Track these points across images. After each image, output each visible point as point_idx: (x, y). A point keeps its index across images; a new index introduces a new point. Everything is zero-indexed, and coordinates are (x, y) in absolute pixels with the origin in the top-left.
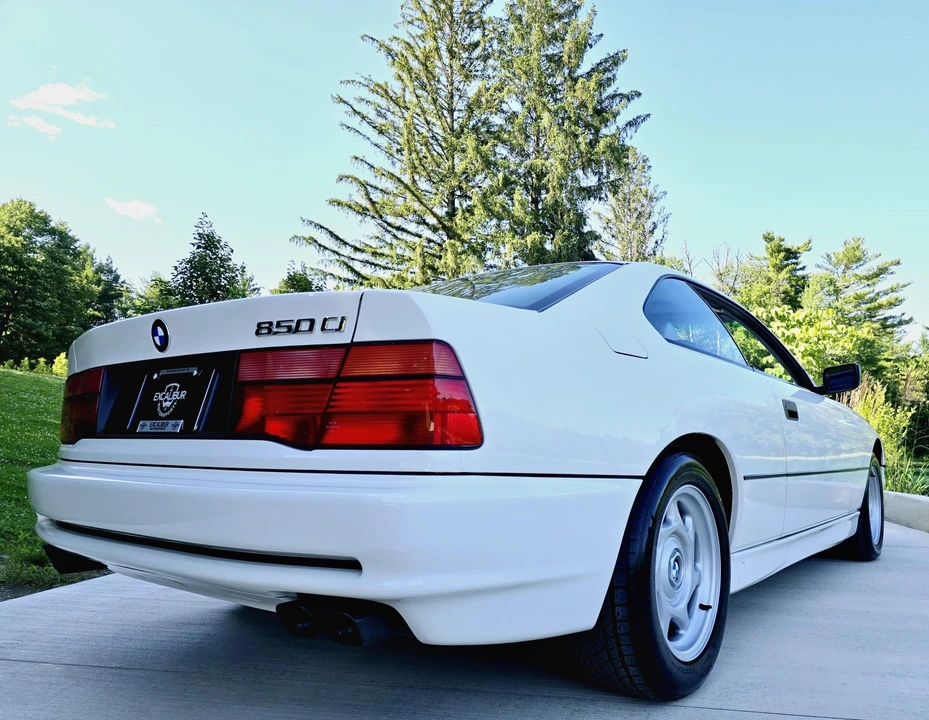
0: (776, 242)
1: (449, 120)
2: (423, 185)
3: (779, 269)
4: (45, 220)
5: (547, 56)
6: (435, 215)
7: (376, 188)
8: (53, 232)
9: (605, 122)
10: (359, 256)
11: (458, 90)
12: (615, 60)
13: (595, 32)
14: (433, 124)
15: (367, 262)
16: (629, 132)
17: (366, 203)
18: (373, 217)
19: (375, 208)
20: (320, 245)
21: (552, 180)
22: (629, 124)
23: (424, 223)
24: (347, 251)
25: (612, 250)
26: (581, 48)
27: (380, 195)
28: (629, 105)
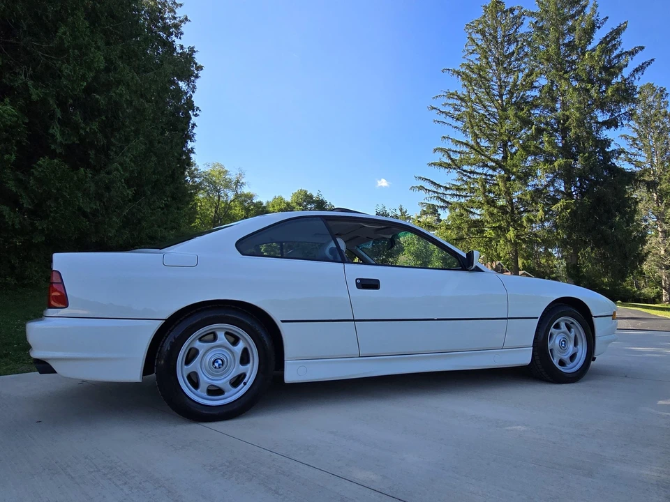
1: (500, 101)
2: (484, 143)
4: (311, 197)
5: (564, 44)
6: (492, 160)
7: (456, 152)
8: (314, 202)
9: (615, 75)
10: (449, 192)
11: (504, 82)
12: (618, 31)
13: (601, 18)
14: (490, 106)
15: (454, 194)
16: (637, 77)
17: (449, 161)
18: (454, 169)
19: (455, 163)
20: (426, 190)
21: (572, 123)
22: (636, 70)
23: (487, 166)
24: (441, 190)
25: (640, 159)
26: (589, 33)
27: (459, 155)
28: (634, 58)
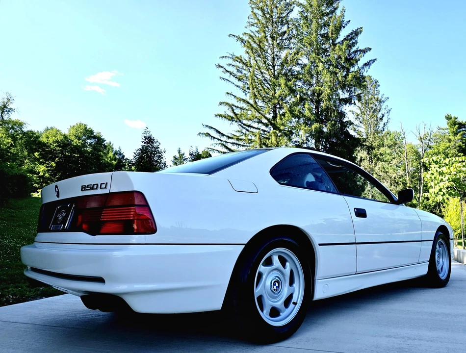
0: (453, 120)
1: (272, 71)
2: (260, 103)
3: (455, 134)
4: (91, 132)
5: (320, 35)
6: (266, 118)
7: (238, 107)
8: (95, 137)
9: (352, 65)
10: (230, 141)
11: (277, 55)
12: (356, 33)
13: (346, 20)
14: (265, 73)
15: (234, 143)
16: (365, 69)
17: (232, 115)
18: (236, 121)
19: (237, 117)
20: (212, 137)
21: (324, 96)
22: (366, 65)
23: (261, 122)
24: (224, 139)
26: (338, 29)
27: (240, 110)
28: (365, 55)
